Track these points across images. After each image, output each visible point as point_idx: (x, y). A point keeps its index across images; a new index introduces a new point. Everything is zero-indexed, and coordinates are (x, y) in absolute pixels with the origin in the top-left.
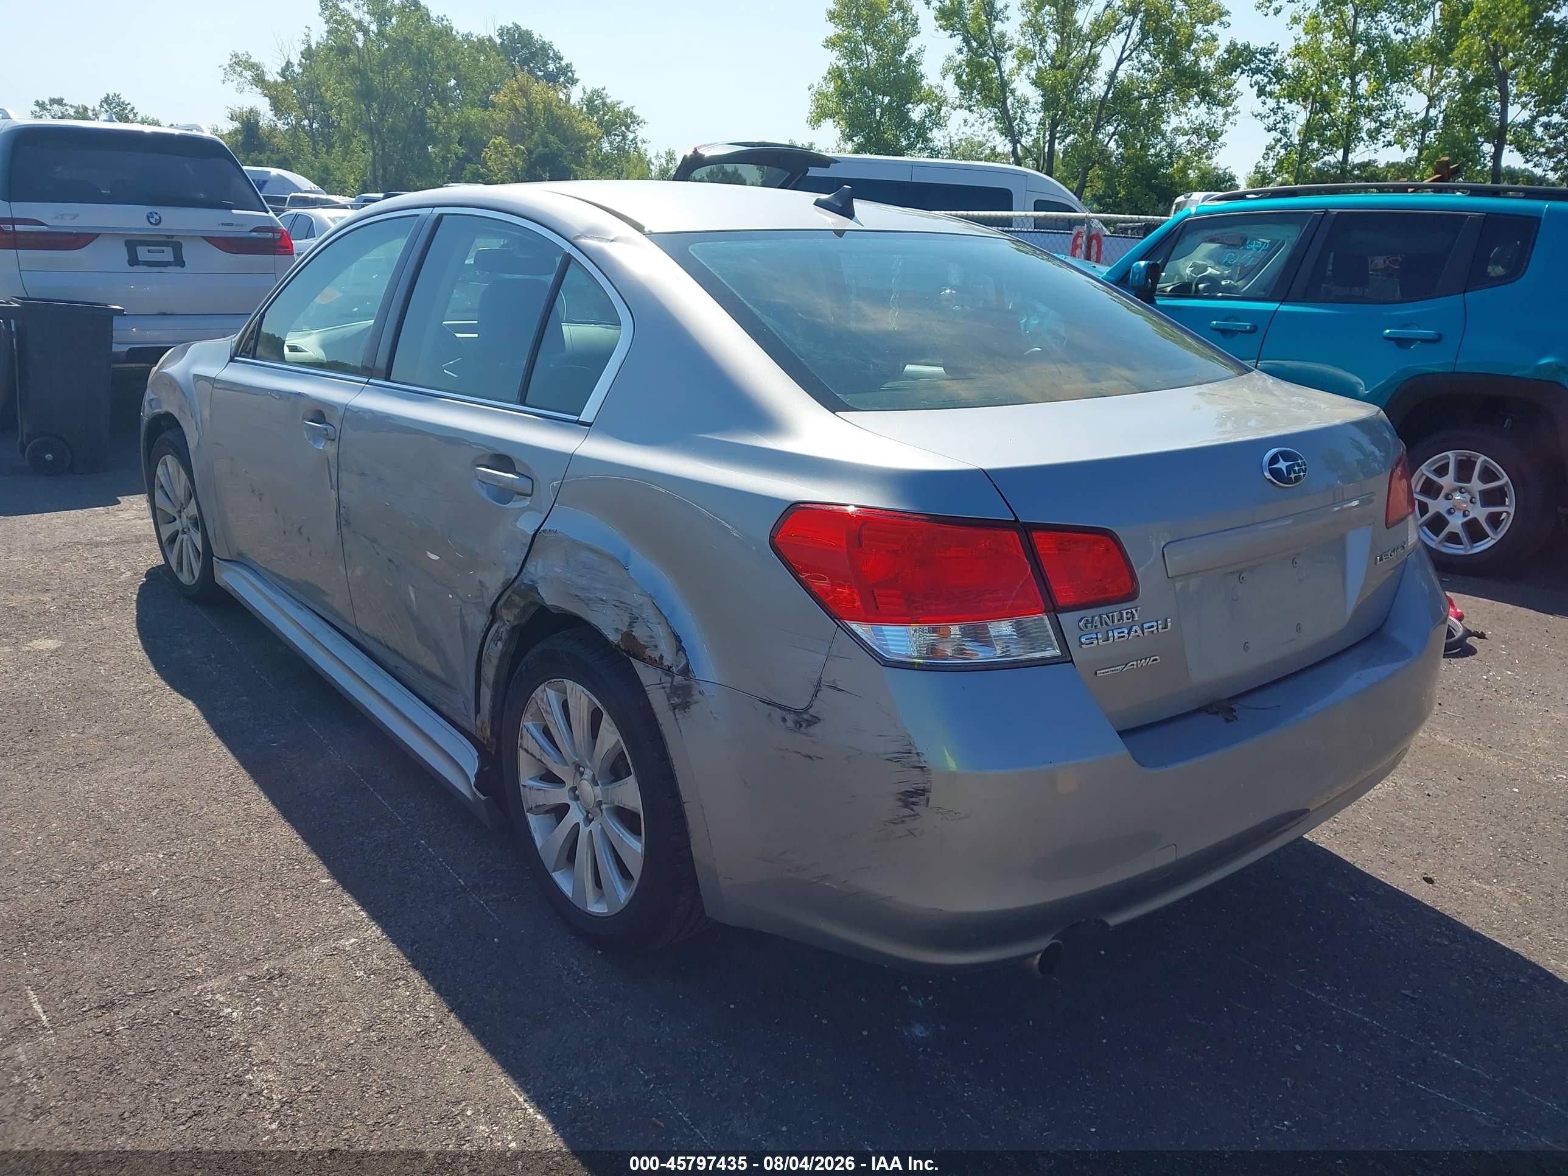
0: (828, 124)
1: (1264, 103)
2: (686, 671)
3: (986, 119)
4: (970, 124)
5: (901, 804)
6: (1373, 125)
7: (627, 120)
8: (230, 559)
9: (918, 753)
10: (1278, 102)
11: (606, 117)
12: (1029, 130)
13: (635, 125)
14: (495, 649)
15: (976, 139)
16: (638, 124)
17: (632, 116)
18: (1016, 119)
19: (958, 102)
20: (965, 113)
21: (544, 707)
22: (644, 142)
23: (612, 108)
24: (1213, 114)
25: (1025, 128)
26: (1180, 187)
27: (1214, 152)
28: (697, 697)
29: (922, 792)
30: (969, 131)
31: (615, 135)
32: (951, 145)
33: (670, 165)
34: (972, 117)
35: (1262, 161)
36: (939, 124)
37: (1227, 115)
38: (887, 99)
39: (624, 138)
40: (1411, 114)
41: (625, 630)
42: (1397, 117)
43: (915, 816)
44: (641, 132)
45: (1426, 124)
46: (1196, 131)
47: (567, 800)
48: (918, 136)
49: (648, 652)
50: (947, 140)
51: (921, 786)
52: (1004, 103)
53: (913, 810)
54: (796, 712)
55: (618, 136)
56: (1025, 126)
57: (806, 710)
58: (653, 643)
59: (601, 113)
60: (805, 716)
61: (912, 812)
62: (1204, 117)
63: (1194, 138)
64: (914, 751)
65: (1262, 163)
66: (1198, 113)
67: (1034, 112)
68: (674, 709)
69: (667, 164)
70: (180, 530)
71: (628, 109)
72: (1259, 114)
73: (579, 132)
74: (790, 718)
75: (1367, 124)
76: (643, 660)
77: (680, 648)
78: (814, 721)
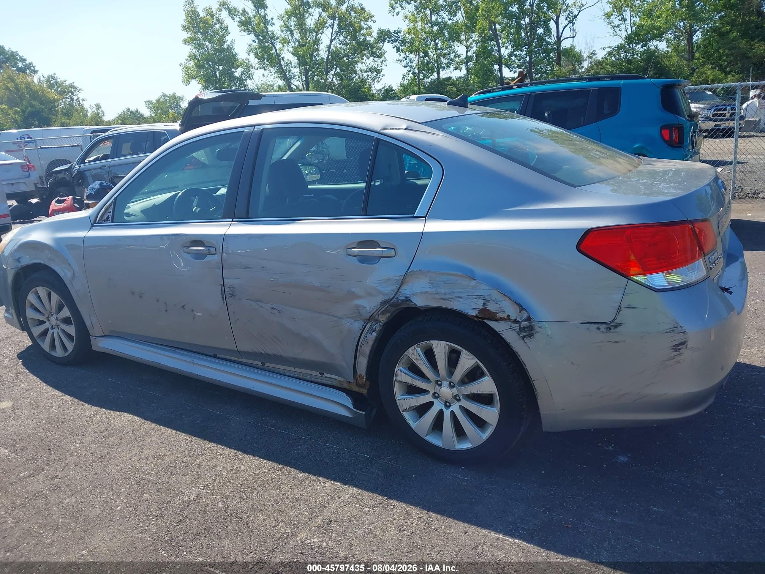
0: (194, 82)
1: (400, 55)
2: (529, 319)
3: (273, 73)
4: (266, 76)
5: (673, 351)
6: (447, 61)
7: (71, 90)
8: (103, 335)
9: (681, 327)
10: (406, 54)
11: (59, 89)
12: (295, 76)
13: (77, 92)
14: (371, 336)
15: (268, 83)
16: (78, 91)
17: (74, 87)
18: (287, 71)
19: (257, 65)
20: (262, 71)
21: (415, 357)
22: (83, 100)
23: (61, 84)
24: (376, 62)
25: (292, 76)
26: (370, 96)
27: (380, 79)
28: (538, 330)
29: (683, 343)
30: (264, 79)
31: (66, 98)
32: (257, 87)
33: (99, 111)
34: (266, 73)
35: (402, 81)
36: (250, 77)
37: (382, 62)
38: (221, 67)
39: (72, 99)
40: (460, 55)
41: (481, 307)
42: (455, 57)
43: (679, 355)
44: (81, 96)
45: (469, 59)
46: (370, 70)
47: (432, 399)
48: (240, 84)
49: (499, 315)
50: (255, 85)
51: (684, 340)
52: (280, 64)
53: (679, 352)
54: (606, 323)
55: (68, 98)
56: (292, 75)
57: (613, 321)
58: (502, 311)
59: (56, 87)
60: (613, 324)
61: (679, 353)
62: (372, 63)
63: (370, 73)
64: (679, 326)
65: (402, 82)
66: (369, 62)
67: (295, 67)
68: (523, 338)
69: (97, 111)
70: (50, 328)
71: (71, 84)
72: (399, 60)
73: (49, 98)
74: (603, 328)
75: (445, 61)
76: (496, 320)
77: (522, 308)
78: (619, 325)
